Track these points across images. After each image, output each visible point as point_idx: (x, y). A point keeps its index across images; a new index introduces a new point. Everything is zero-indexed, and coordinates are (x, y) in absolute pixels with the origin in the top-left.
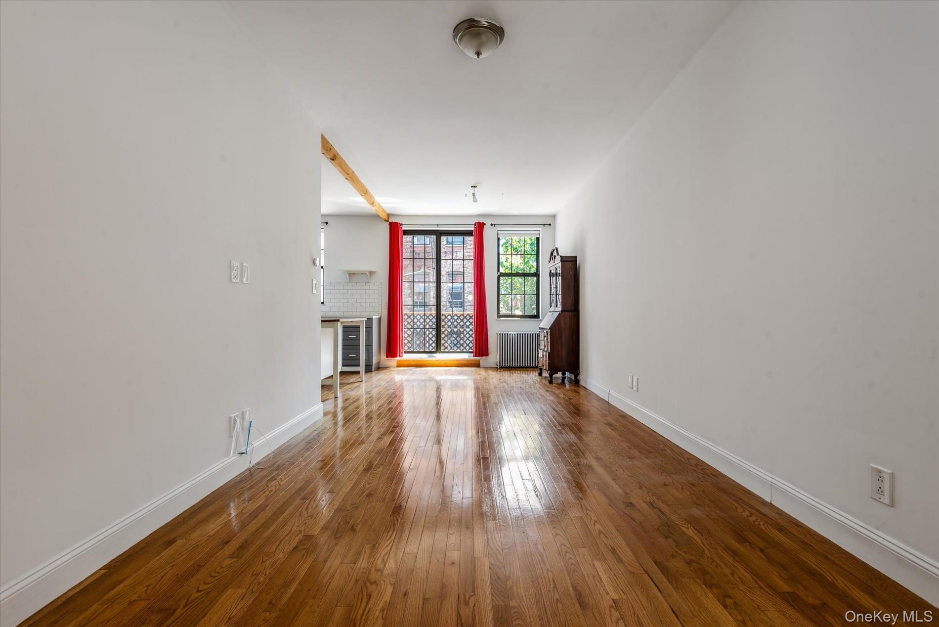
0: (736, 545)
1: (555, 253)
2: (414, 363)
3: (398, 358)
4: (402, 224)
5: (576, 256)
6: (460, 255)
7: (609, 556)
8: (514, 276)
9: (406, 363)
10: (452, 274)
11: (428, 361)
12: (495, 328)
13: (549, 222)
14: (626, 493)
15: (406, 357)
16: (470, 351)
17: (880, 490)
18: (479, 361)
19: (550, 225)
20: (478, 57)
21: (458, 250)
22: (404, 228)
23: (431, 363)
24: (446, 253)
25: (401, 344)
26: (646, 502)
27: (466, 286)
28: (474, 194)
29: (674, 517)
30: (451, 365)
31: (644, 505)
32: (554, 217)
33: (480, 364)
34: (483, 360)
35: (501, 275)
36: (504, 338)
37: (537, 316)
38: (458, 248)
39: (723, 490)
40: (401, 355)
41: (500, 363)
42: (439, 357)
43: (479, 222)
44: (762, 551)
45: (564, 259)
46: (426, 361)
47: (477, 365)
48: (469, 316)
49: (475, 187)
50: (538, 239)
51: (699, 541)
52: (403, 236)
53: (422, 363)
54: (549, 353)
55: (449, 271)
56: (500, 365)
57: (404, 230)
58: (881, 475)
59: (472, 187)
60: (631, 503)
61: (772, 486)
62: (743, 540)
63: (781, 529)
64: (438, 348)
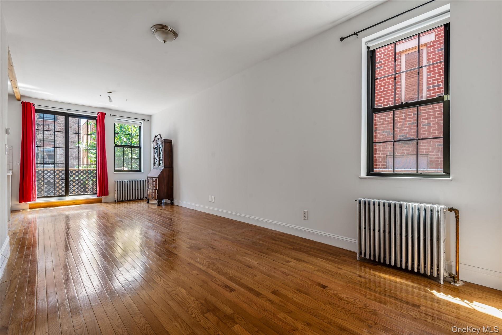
0: (274, 242)
1: (158, 137)
2: (46, 204)
3: (32, 202)
4: (34, 105)
5: (172, 140)
6: (52, 127)
7: (246, 255)
8: (125, 147)
9: (37, 205)
10: (44, 141)
11: (58, 202)
12: (112, 178)
13: (148, 119)
14: (234, 238)
15: (38, 201)
16: (91, 193)
17: (305, 216)
18: (101, 199)
19: (148, 120)
20: (165, 43)
21: (50, 123)
22: (36, 107)
23: (62, 203)
24: (38, 125)
25: (34, 191)
26: (242, 238)
27: (58, 150)
28: (109, 97)
29: (254, 240)
30: (79, 203)
31: (243, 239)
32: (150, 116)
33: (102, 201)
34: (104, 198)
35: (117, 146)
36: (120, 184)
37: (140, 171)
38: (50, 122)
39: (260, 230)
40: (34, 200)
41: (117, 199)
42: (68, 198)
43: (102, 112)
44: (281, 241)
45: (166, 141)
46: (57, 202)
47: (100, 201)
48: (81, 171)
49: (110, 93)
50: (140, 127)
51: (265, 244)
52: (36, 113)
53: (53, 204)
54: (157, 190)
55: (42, 138)
56: (117, 200)
57: (36, 109)
58: (305, 212)
59: (108, 92)
60: (238, 240)
61: (274, 224)
62: (275, 240)
63: (281, 236)
64: (67, 192)
